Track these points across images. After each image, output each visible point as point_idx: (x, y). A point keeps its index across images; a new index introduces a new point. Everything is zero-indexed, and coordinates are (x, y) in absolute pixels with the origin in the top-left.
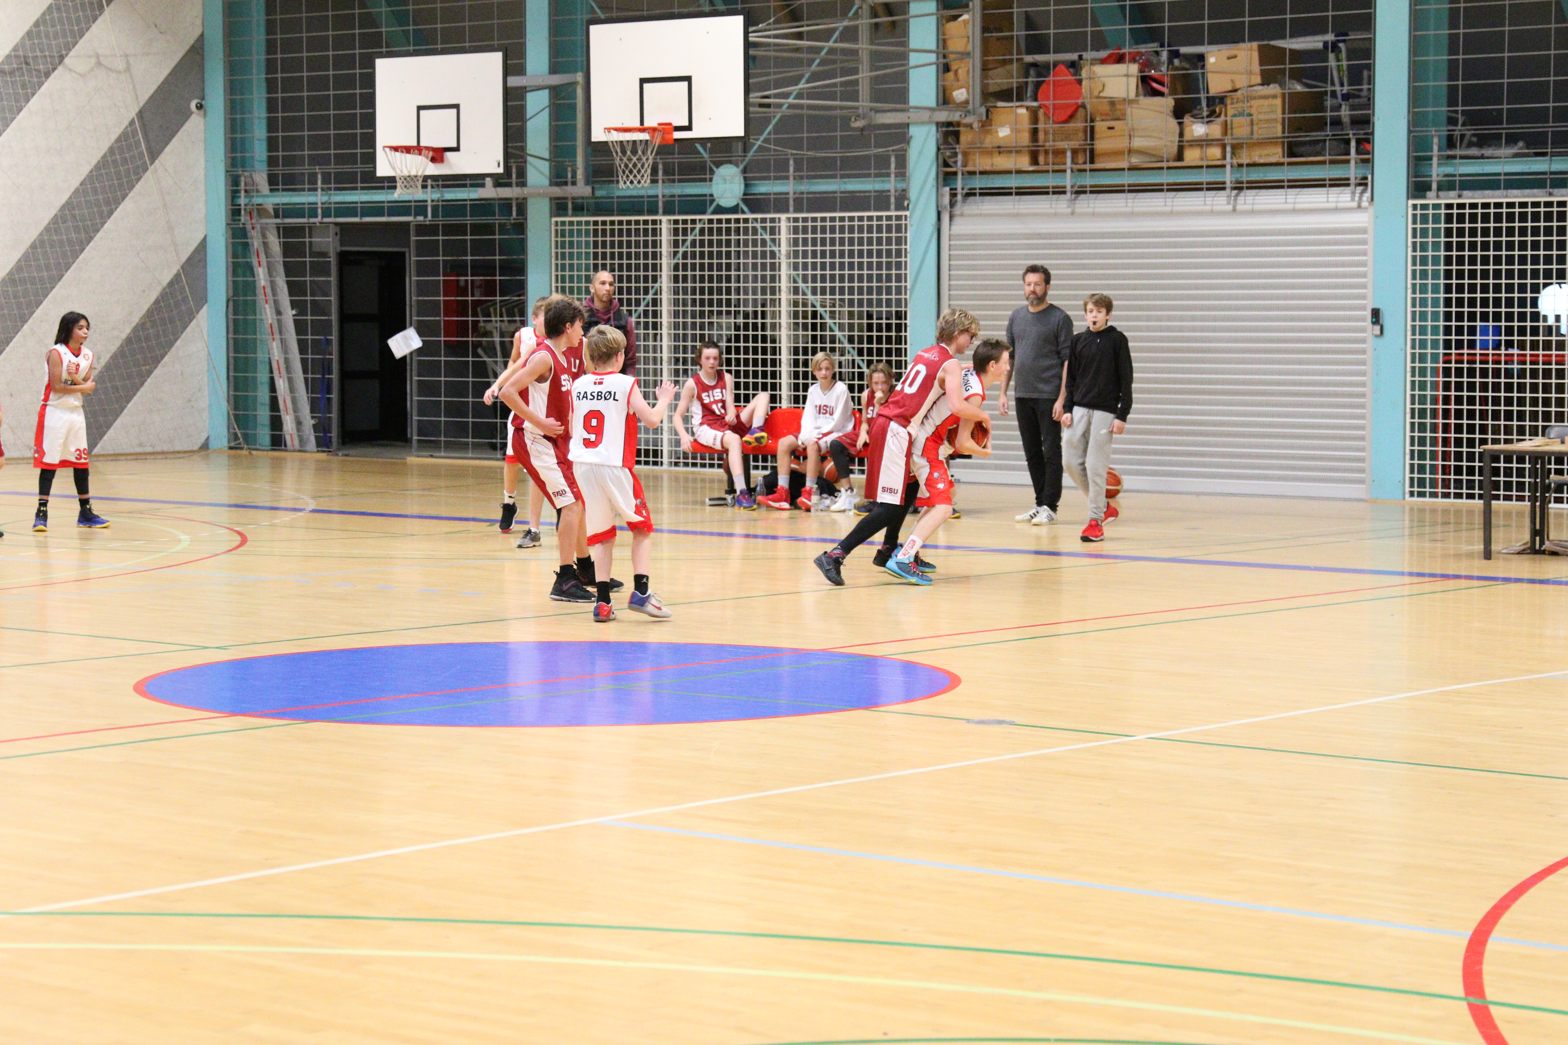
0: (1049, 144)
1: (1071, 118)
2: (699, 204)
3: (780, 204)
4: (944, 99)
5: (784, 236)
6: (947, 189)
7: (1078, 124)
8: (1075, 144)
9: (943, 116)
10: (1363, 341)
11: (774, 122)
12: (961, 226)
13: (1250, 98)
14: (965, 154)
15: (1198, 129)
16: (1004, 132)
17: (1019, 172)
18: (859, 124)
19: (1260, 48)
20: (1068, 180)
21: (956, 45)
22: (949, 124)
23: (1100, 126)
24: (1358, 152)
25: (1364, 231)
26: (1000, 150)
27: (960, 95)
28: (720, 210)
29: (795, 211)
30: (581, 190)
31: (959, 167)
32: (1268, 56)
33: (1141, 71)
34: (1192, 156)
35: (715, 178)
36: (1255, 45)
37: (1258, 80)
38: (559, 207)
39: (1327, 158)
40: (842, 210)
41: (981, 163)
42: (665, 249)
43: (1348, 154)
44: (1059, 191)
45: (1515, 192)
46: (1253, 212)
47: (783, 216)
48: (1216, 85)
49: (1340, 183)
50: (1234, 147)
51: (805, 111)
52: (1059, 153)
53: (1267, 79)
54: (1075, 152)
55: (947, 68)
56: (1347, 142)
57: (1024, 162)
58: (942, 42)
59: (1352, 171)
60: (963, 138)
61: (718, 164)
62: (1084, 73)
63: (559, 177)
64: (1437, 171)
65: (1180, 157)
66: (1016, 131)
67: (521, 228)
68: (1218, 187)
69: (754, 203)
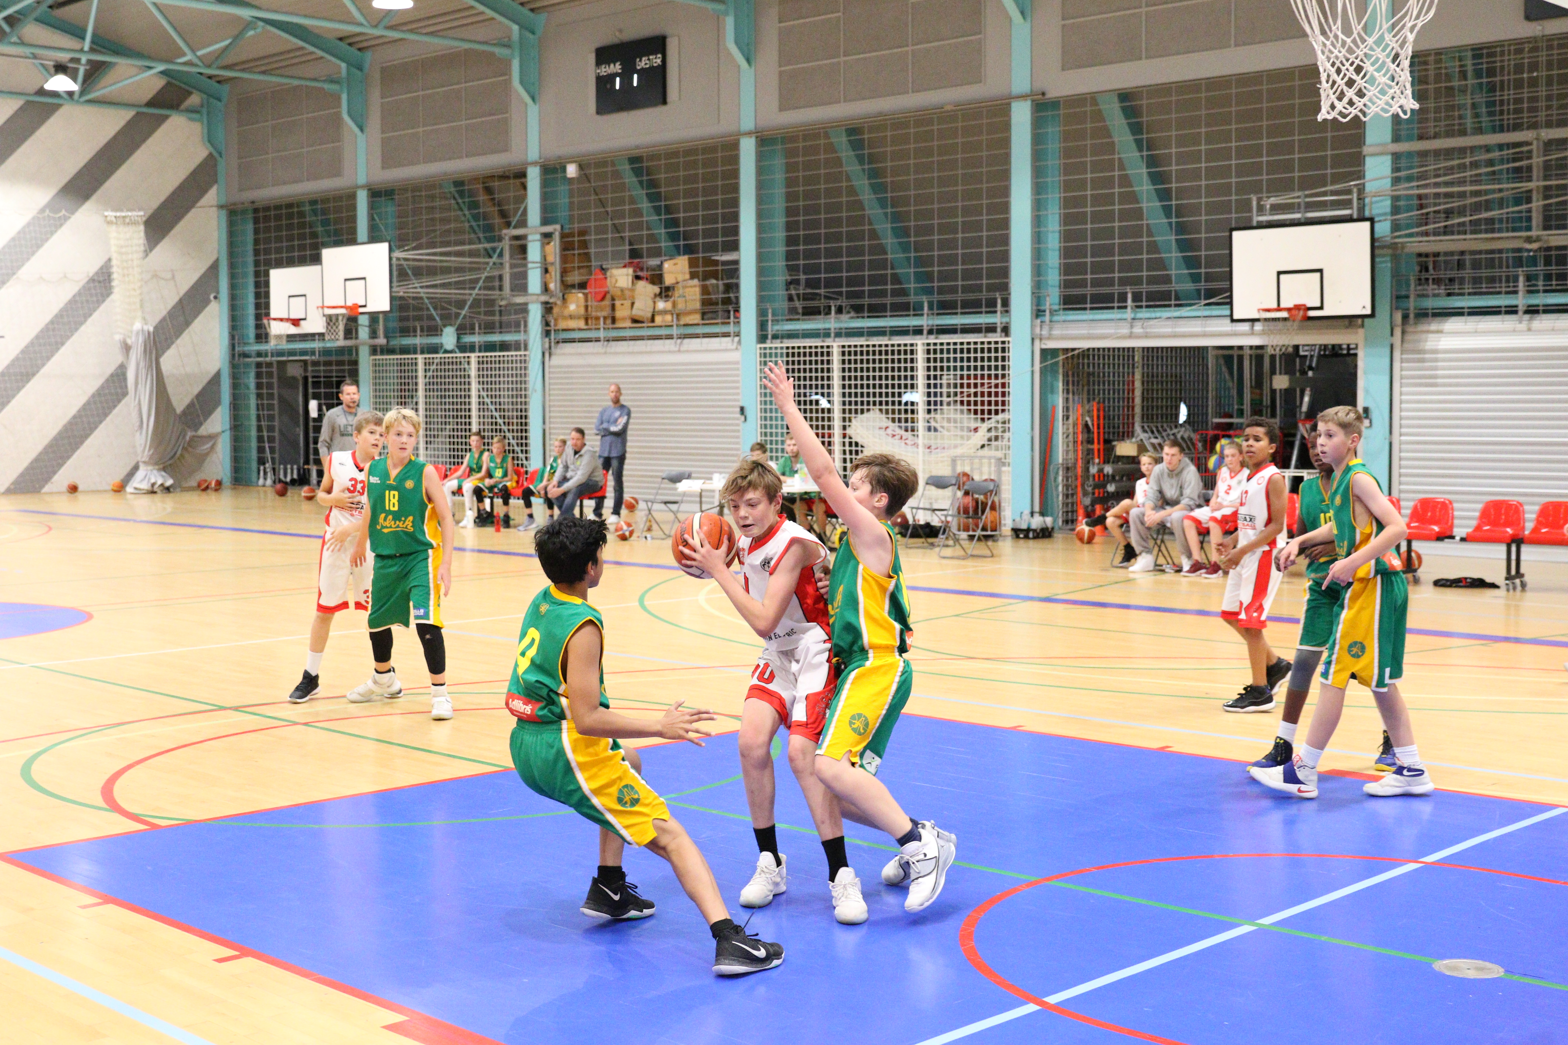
0: (594, 314)
1: (603, 299)
2: (434, 349)
3: (472, 348)
4: (546, 289)
5: (474, 365)
6: (547, 340)
7: (607, 302)
8: (605, 313)
9: (544, 298)
10: (738, 425)
11: (469, 303)
12: (556, 361)
13: (684, 287)
14: (556, 320)
15: (661, 305)
16: (572, 307)
17: (580, 329)
18: (503, 303)
19: (690, 259)
20: (601, 334)
21: (550, 259)
22: (547, 303)
23: (618, 303)
24: (736, 317)
25: (737, 363)
26: (571, 317)
27: (552, 286)
28: (446, 352)
29: (480, 351)
30: (381, 341)
31: (552, 328)
32: (692, 263)
33: (635, 271)
34: (658, 320)
35: (444, 334)
36: (686, 257)
37: (688, 276)
38: (374, 350)
39: (719, 321)
40: (501, 350)
41: (562, 325)
42: (421, 373)
43: (729, 318)
44: (598, 340)
45: (808, 340)
46: (687, 351)
47: (472, 355)
48: (668, 280)
49: (726, 335)
50: (678, 315)
51: (482, 297)
52: (597, 318)
53: (693, 276)
54: (605, 318)
55: (546, 271)
56: (729, 312)
57: (581, 324)
58: (544, 257)
59: (731, 328)
60: (556, 310)
61: (445, 326)
62: (608, 274)
63: (373, 334)
64: (771, 329)
65: (653, 320)
66: (578, 306)
67: (356, 363)
68: (669, 337)
69: (463, 348)
